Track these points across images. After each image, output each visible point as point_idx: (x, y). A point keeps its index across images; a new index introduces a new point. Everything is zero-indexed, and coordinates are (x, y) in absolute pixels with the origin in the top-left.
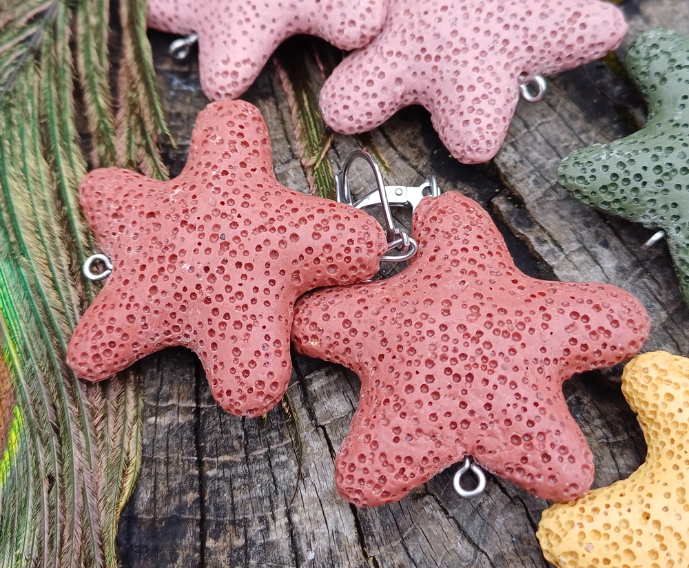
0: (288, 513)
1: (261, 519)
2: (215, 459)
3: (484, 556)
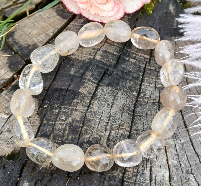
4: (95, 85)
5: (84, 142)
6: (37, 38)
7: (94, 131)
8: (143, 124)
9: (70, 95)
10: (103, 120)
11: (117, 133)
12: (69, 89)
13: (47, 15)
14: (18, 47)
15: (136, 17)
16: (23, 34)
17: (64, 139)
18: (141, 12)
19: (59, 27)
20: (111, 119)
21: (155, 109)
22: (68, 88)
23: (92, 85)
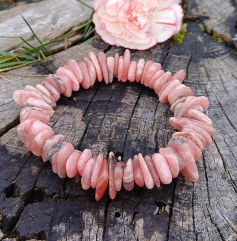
5: (132, 140)
7: (141, 131)
9: (113, 105)
10: (148, 122)
11: (164, 132)
12: (112, 100)
13: (84, 47)
16: (62, 62)
17: (111, 139)
18: (171, 43)
20: (156, 122)
22: (110, 100)
23: (133, 96)
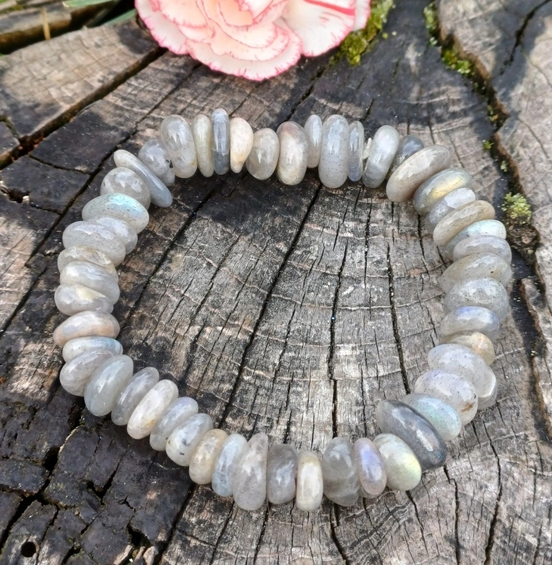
0: (289, 424)
1: (269, 420)
2: (253, 371)
3: (413, 506)
4: (185, 215)
6: (59, 88)
7: (161, 321)
8: (290, 322)
10: (189, 299)
11: (218, 334)
13: (96, 39)
14: (8, 106)
15: (319, 67)
16: (27, 77)
18: (332, 58)
19: (120, 69)
20: (210, 301)
21: (327, 290)
23: (178, 214)
